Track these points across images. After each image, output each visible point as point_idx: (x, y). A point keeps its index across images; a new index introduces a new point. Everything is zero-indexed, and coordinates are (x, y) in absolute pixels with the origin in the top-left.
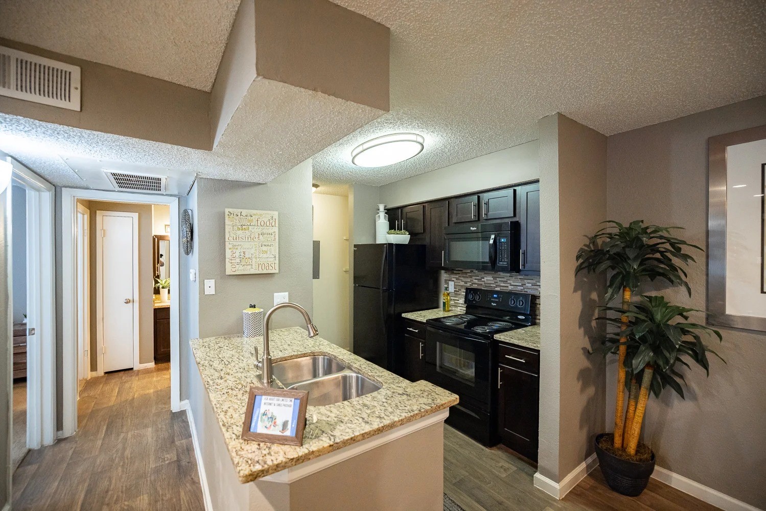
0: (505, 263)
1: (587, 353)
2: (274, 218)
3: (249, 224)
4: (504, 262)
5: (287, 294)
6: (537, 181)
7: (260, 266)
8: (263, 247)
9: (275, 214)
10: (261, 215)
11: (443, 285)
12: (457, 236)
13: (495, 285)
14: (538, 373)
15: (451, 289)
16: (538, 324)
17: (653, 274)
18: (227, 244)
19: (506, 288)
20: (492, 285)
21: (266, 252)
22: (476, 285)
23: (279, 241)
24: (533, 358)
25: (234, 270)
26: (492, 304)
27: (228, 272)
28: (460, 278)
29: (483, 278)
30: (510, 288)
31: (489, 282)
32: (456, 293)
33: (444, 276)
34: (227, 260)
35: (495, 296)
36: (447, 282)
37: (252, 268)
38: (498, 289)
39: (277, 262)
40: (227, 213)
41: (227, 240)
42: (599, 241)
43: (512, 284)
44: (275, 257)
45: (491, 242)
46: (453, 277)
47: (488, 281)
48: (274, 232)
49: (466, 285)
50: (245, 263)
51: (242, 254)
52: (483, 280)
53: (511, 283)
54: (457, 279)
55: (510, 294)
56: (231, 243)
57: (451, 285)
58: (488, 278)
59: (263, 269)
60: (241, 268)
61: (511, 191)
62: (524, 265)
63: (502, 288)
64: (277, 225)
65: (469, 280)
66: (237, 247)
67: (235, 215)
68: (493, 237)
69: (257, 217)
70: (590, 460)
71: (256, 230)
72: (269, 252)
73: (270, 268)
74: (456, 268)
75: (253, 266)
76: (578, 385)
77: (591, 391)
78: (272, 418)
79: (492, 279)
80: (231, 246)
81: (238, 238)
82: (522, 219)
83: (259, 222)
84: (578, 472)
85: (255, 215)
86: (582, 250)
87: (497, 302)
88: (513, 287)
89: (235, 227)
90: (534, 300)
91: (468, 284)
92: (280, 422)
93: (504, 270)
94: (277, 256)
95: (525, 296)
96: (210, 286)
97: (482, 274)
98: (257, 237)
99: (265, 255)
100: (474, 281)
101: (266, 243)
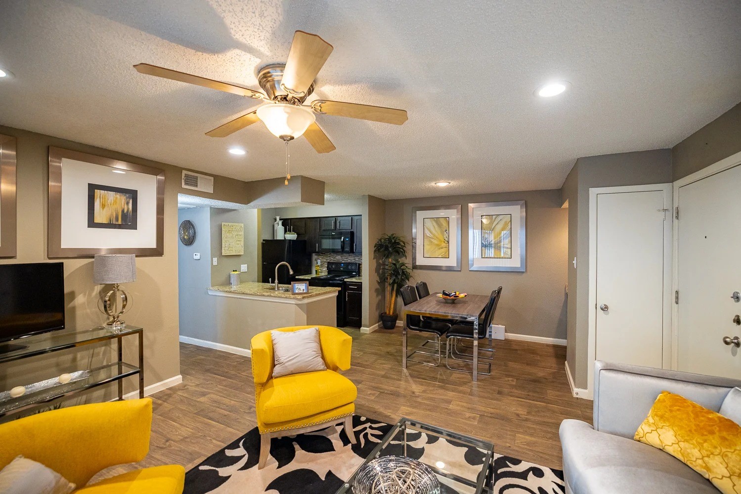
1: (379, 283)
2: (242, 227)
3: (231, 230)
4: (347, 249)
5: (246, 265)
6: (361, 215)
9: (242, 225)
10: (237, 226)
11: (314, 262)
12: (325, 237)
13: (342, 260)
14: (361, 291)
15: (319, 264)
16: (361, 276)
17: (398, 252)
19: (347, 261)
20: (340, 260)
22: (333, 261)
23: (244, 239)
24: (359, 286)
25: (226, 253)
26: (341, 269)
27: (223, 254)
28: (324, 258)
29: (336, 257)
30: (349, 261)
32: (322, 266)
33: (314, 256)
34: (223, 248)
35: (342, 265)
36: (316, 260)
38: (343, 262)
39: (243, 249)
40: (223, 225)
42: (383, 241)
44: (242, 247)
45: (342, 240)
46: (320, 257)
47: (338, 258)
48: (242, 234)
50: (230, 250)
51: (229, 245)
53: (350, 259)
54: (322, 258)
55: (349, 264)
56: (224, 239)
57: (319, 261)
59: (237, 252)
60: (228, 252)
61: (350, 218)
62: (355, 250)
63: (345, 261)
64: (243, 231)
65: (329, 258)
66: (227, 241)
67: (226, 226)
68: (343, 238)
69: (235, 227)
70: (379, 323)
71: (235, 233)
72: (240, 244)
73: (240, 252)
74: (323, 252)
75: (233, 251)
76: (375, 294)
77: (380, 297)
78: (300, 289)
79: (341, 257)
80: (224, 241)
81: (227, 237)
82: (354, 230)
83: (236, 229)
84: (376, 326)
85: (234, 225)
86: (376, 244)
87: (343, 268)
89: (226, 232)
90: (359, 266)
91: (328, 261)
92: (302, 289)
93: (347, 252)
95: (356, 264)
96: (215, 261)
97: (335, 255)
98: (235, 236)
99: (238, 246)
100: (332, 258)
101: (239, 240)
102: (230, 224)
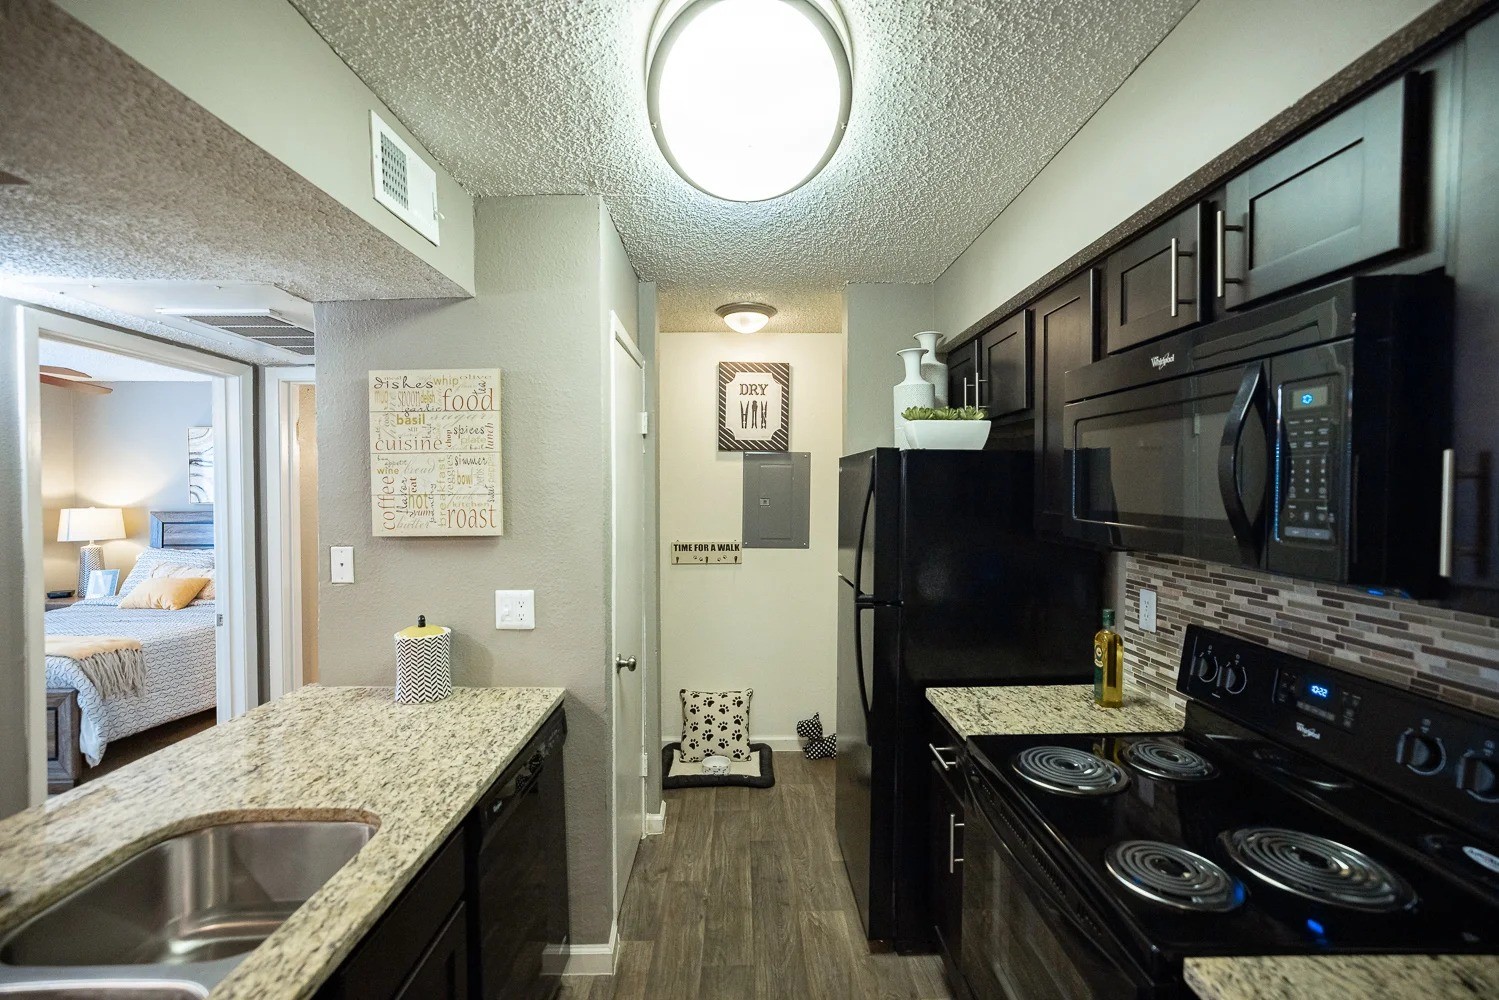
0: (1317, 534)
2: (487, 387)
3: (424, 406)
5: (530, 593)
7: (454, 517)
8: (462, 466)
9: (493, 375)
10: (454, 381)
11: (1121, 602)
13: (1331, 636)
15: (1149, 618)
18: (373, 458)
19: (1396, 661)
20: (1315, 631)
21: (469, 480)
22: (1242, 620)
23: (503, 451)
25: (390, 524)
26: (1300, 727)
27: (378, 530)
28: (1180, 581)
29: (1276, 593)
30: (1425, 663)
31: (1303, 614)
32: (1164, 639)
33: (1126, 567)
34: (375, 500)
35: (1316, 690)
36: (1133, 588)
37: (433, 521)
38: (1348, 656)
39: (498, 505)
40: (372, 382)
41: (373, 449)
43: (1441, 643)
44: (492, 493)
46: (1156, 574)
47: (1296, 608)
48: (489, 426)
49: (1199, 610)
50: (417, 509)
51: (409, 484)
52: (1271, 599)
54: (1168, 583)
56: (381, 456)
57: (1149, 604)
58: (1299, 597)
59: (461, 523)
60: (408, 520)
63: (1371, 655)
64: (497, 405)
65: (1212, 594)
66: (396, 467)
67: (391, 385)
69: (444, 387)
71: (444, 423)
72: (475, 481)
73: (480, 521)
75: (437, 516)
79: (1318, 601)
80: (381, 465)
81: (397, 444)
83: (449, 401)
85: (438, 382)
87: (1325, 722)
88: (1442, 662)
89: (391, 417)
91: (1209, 612)
94: (498, 490)
96: (342, 564)
97: (1269, 574)
98: (444, 438)
99: (465, 489)
100: (1234, 598)
101: (469, 457)
102: (413, 376)
